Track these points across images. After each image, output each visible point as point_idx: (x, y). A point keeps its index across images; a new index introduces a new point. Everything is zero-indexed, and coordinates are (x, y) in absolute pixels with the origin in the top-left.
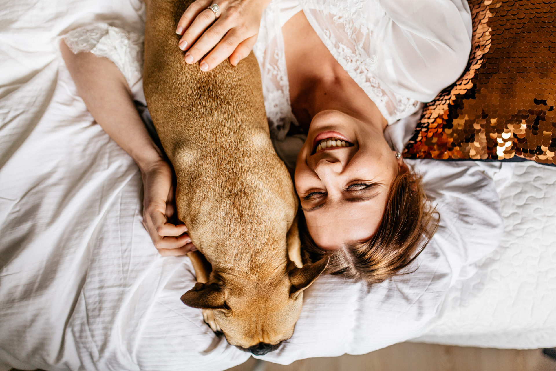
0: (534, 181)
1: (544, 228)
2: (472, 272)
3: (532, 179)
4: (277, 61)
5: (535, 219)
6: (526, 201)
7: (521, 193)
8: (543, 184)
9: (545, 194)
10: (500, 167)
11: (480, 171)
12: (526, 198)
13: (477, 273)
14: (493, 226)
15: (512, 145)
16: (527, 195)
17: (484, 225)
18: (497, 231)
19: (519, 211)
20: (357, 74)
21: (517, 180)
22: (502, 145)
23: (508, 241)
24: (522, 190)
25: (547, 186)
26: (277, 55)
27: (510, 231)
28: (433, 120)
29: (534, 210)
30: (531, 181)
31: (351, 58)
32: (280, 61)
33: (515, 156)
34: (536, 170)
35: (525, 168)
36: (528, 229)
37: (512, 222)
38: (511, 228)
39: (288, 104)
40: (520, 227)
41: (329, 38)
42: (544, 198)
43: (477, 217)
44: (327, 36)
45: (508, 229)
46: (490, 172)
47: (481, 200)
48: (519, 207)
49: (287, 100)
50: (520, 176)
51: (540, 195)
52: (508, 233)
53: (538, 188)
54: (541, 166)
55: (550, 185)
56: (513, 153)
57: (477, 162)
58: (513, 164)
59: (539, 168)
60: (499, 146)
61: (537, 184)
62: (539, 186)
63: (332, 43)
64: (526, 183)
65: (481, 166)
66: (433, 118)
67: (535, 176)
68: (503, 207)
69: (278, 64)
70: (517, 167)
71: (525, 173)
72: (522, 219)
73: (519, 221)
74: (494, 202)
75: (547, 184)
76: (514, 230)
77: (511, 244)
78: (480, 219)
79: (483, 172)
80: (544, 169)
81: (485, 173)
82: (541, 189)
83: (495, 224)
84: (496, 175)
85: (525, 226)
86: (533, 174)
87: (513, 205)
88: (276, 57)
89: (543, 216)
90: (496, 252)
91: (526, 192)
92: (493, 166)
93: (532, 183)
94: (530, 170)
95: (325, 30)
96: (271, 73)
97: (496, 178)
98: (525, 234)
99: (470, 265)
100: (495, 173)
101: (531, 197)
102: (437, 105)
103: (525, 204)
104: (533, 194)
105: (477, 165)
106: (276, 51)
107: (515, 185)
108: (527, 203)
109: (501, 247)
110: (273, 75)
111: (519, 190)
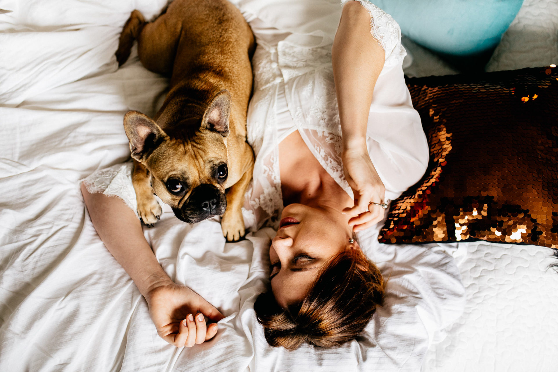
0: (485, 257)
1: (497, 295)
2: (443, 336)
3: (483, 255)
4: (273, 164)
5: (490, 288)
6: (481, 274)
7: (475, 267)
8: (492, 259)
9: (495, 266)
10: (457, 247)
11: (441, 251)
12: (480, 271)
13: (447, 337)
14: (460, 296)
15: (467, 228)
16: (481, 269)
17: (453, 294)
18: (462, 300)
19: (476, 282)
20: (342, 180)
21: (471, 256)
22: (459, 229)
23: (470, 308)
24: (476, 264)
25: (496, 260)
26: (273, 159)
27: (471, 299)
28: (403, 211)
29: (488, 280)
30: (482, 257)
31: (337, 168)
32: (274, 165)
33: (470, 237)
34: (486, 248)
35: (477, 246)
36: (485, 296)
37: (472, 291)
38: (471, 297)
39: (280, 198)
40: (478, 295)
41: (319, 153)
42: (495, 270)
43: (446, 289)
44: (317, 151)
45: (469, 298)
46: (449, 251)
47: (448, 273)
48: (475, 279)
49: (280, 195)
50: (473, 253)
51: (491, 268)
52: (469, 301)
53: (489, 262)
54: (489, 243)
55: (498, 259)
56: (468, 235)
57: (438, 244)
58: (467, 244)
59: (488, 246)
60: (457, 230)
61: (488, 259)
62: (489, 261)
63: (321, 156)
64: (479, 259)
65: (442, 247)
66: (402, 210)
67: (485, 252)
68: (463, 279)
69: (273, 167)
70: (470, 246)
71: (477, 251)
72: (479, 288)
73: (477, 291)
74: (458, 275)
75: (495, 259)
76: (474, 298)
77: (473, 310)
78: (448, 290)
79: (444, 252)
80: (492, 246)
81: (446, 252)
82: (491, 263)
83: (460, 294)
84: (454, 253)
85: (483, 294)
86: (483, 251)
87: (471, 277)
88: (271, 160)
89: (496, 285)
90: (462, 318)
91: (479, 266)
92: (451, 246)
93: (483, 258)
94: (481, 248)
95: (316, 147)
96: (267, 173)
97: (455, 256)
98: (483, 301)
99: (441, 331)
100: (453, 252)
101: (484, 269)
102: (405, 199)
103: (480, 276)
104: (486, 267)
105: (439, 246)
106: (272, 157)
107: (470, 261)
108: (482, 275)
109: (465, 313)
110: (268, 175)
111: (474, 265)
